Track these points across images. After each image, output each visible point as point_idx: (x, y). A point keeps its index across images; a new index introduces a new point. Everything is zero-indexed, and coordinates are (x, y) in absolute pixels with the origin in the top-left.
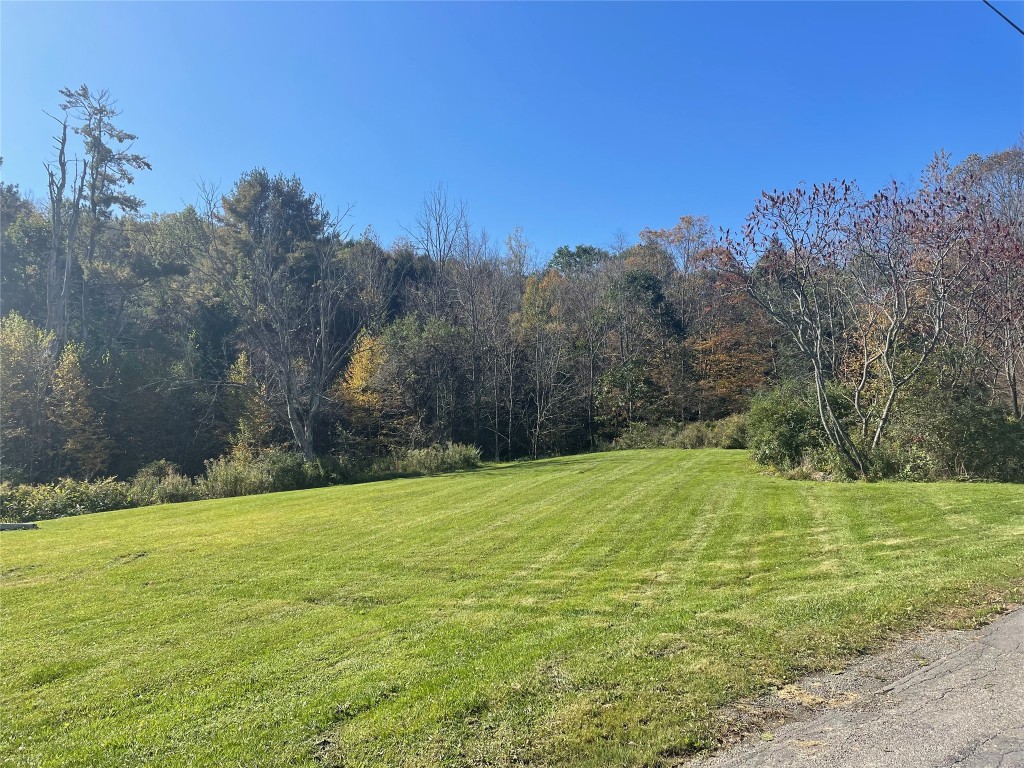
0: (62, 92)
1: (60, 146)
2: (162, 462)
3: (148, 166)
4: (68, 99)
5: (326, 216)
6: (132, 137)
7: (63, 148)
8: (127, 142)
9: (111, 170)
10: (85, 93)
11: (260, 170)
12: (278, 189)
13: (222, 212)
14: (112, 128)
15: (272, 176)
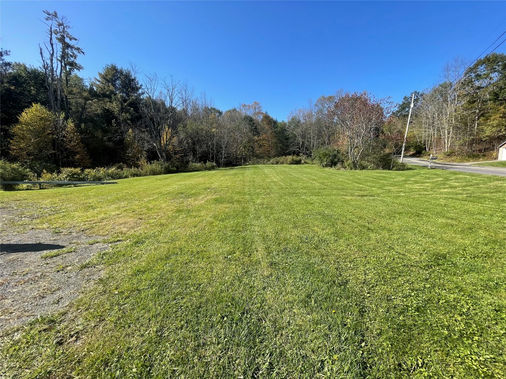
0: (44, 12)
1: (50, 36)
2: (121, 163)
3: (83, 53)
4: (48, 16)
5: (141, 85)
6: (76, 40)
7: (51, 37)
8: (73, 41)
9: (69, 51)
10: (56, 15)
11: (114, 64)
12: (121, 73)
13: (98, 78)
14: (68, 34)
15: (119, 67)
